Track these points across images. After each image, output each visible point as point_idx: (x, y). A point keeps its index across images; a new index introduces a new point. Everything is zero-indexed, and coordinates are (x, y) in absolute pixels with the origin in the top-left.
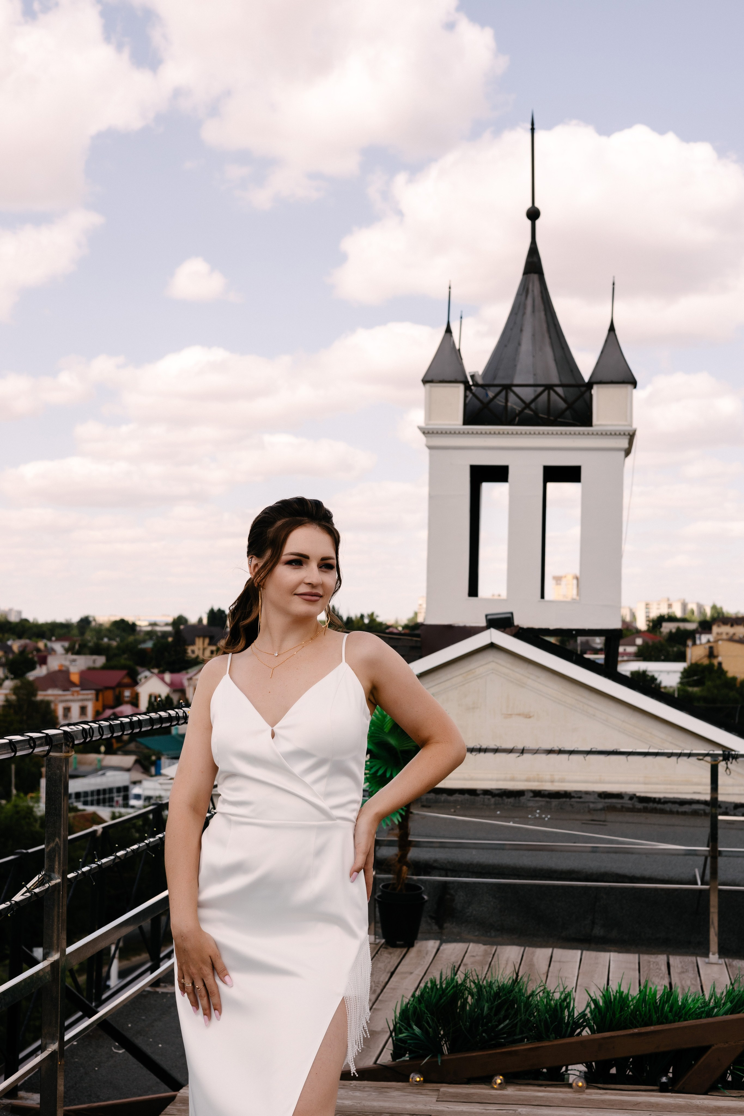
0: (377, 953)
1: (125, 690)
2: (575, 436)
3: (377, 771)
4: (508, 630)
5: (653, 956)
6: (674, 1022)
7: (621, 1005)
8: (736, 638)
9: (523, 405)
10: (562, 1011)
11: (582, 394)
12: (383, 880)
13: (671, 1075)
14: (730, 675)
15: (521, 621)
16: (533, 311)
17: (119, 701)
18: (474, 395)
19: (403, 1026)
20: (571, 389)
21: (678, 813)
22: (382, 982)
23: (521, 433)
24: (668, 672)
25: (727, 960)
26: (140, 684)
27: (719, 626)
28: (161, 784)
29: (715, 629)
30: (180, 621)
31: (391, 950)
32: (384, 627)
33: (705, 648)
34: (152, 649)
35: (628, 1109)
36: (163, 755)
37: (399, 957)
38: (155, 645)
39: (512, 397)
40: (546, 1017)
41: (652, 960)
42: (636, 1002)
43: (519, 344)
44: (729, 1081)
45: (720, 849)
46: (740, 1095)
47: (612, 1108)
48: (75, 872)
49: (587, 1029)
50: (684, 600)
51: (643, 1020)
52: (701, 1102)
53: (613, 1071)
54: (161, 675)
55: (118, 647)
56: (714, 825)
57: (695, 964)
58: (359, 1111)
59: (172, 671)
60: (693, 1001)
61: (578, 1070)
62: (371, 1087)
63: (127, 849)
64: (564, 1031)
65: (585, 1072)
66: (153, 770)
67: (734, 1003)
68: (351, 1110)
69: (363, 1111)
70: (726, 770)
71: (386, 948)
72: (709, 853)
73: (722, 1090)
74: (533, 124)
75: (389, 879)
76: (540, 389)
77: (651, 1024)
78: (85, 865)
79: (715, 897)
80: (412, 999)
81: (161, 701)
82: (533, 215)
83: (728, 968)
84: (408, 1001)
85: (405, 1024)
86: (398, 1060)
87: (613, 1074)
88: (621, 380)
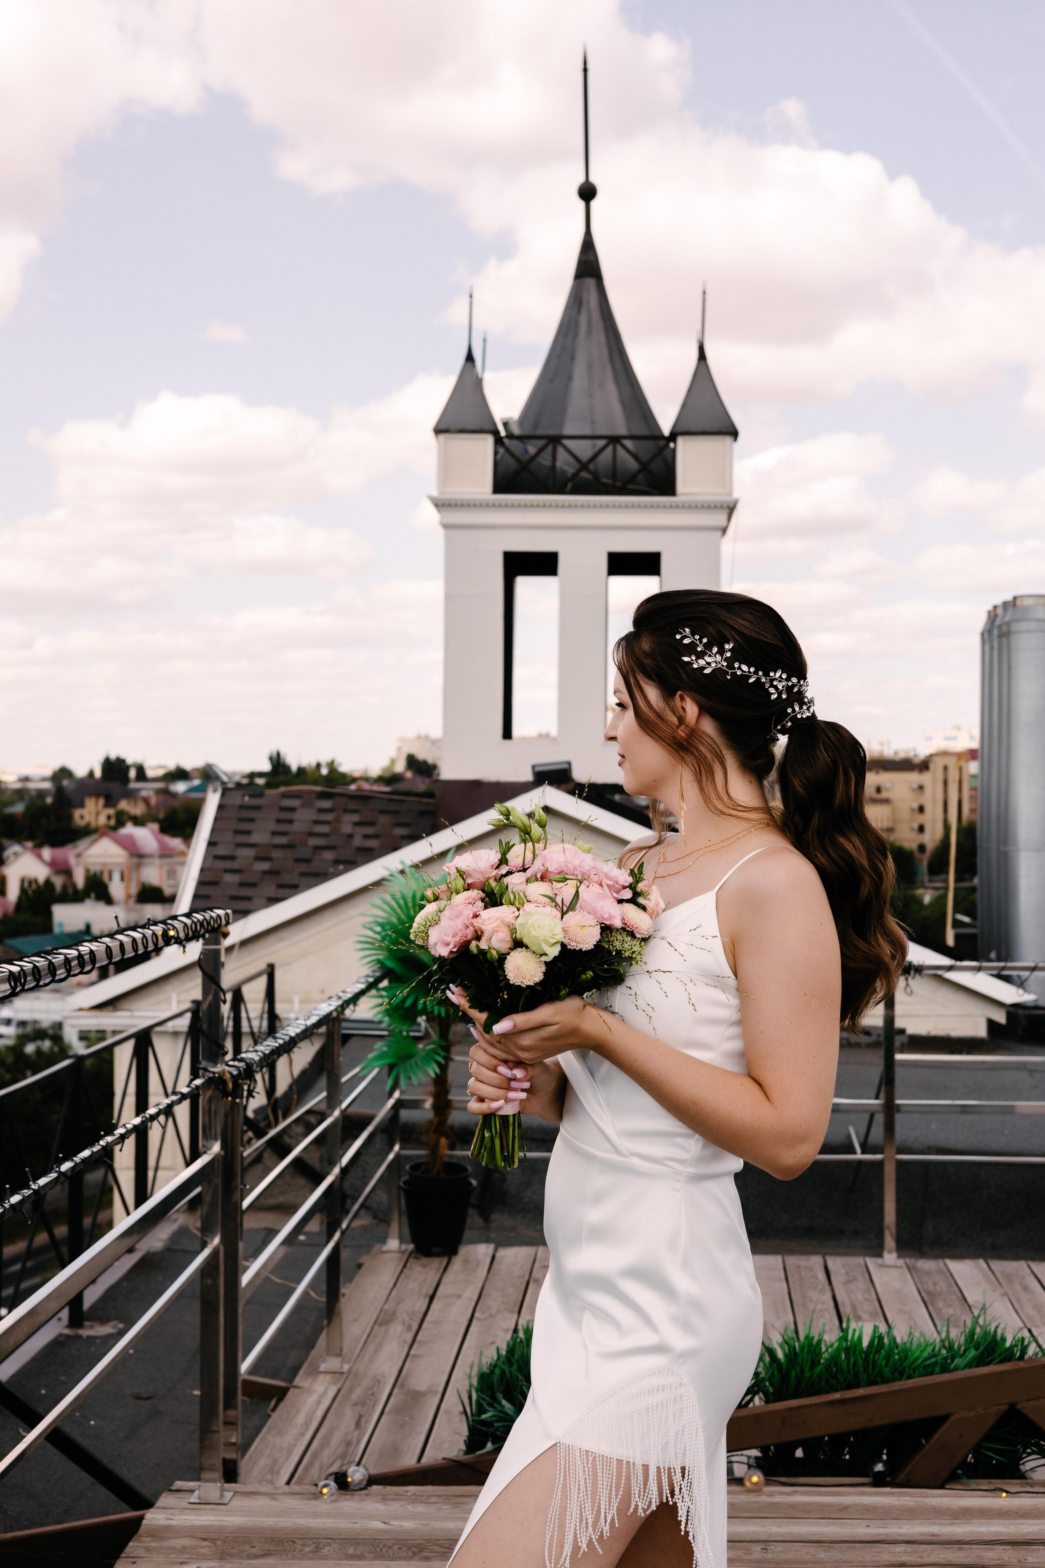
0: (404, 1267)
2: (652, 510)
3: (404, 1001)
4: (563, 786)
5: (802, 1258)
6: (893, 1381)
7: (812, 1357)
9: (577, 466)
11: (660, 450)
12: (409, 1158)
13: (885, 1459)
15: (580, 775)
16: (589, 331)
18: (507, 450)
19: (484, 1400)
20: (645, 443)
22: (419, 1312)
23: (574, 506)
25: (908, 1260)
26: (6, 863)
30: (64, 773)
31: (425, 1260)
34: (25, 815)
35: (832, 1517)
37: (438, 1270)
38: (28, 809)
39: (561, 453)
41: (801, 1264)
42: (833, 1353)
43: (570, 378)
44: (971, 1466)
45: (898, 1102)
46: (992, 1487)
47: (808, 1516)
49: (760, 1395)
51: (845, 1379)
53: (798, 1453)
54: (37, 851)
56: (890, 1064)
57: (864, 1269)
58: (427, 1538)
59: (53, 845)
61: (749, 1458)
62: (439, 1496)
63: (75, 1159)
65: (759, 1460)
68: (414, 1538)
69: (433, 1538)
70: (905, 989)
71: (416, 1258)
72: (880, 1108)
73: (965, 1480)
74: (585, 63)
75: (419, 1156)
76: (601, 443)
77: (856, 1385)
78: (13, 1193)
79: (890, 1173)
80: (495, 1358)
81: (38, 886)
82: (587, 193)
83: (913, 1271)
84: (489, 1360)
85: (487, 1396)
86: (478, 1453)
87: (799, 1459)
88: (716, 430)
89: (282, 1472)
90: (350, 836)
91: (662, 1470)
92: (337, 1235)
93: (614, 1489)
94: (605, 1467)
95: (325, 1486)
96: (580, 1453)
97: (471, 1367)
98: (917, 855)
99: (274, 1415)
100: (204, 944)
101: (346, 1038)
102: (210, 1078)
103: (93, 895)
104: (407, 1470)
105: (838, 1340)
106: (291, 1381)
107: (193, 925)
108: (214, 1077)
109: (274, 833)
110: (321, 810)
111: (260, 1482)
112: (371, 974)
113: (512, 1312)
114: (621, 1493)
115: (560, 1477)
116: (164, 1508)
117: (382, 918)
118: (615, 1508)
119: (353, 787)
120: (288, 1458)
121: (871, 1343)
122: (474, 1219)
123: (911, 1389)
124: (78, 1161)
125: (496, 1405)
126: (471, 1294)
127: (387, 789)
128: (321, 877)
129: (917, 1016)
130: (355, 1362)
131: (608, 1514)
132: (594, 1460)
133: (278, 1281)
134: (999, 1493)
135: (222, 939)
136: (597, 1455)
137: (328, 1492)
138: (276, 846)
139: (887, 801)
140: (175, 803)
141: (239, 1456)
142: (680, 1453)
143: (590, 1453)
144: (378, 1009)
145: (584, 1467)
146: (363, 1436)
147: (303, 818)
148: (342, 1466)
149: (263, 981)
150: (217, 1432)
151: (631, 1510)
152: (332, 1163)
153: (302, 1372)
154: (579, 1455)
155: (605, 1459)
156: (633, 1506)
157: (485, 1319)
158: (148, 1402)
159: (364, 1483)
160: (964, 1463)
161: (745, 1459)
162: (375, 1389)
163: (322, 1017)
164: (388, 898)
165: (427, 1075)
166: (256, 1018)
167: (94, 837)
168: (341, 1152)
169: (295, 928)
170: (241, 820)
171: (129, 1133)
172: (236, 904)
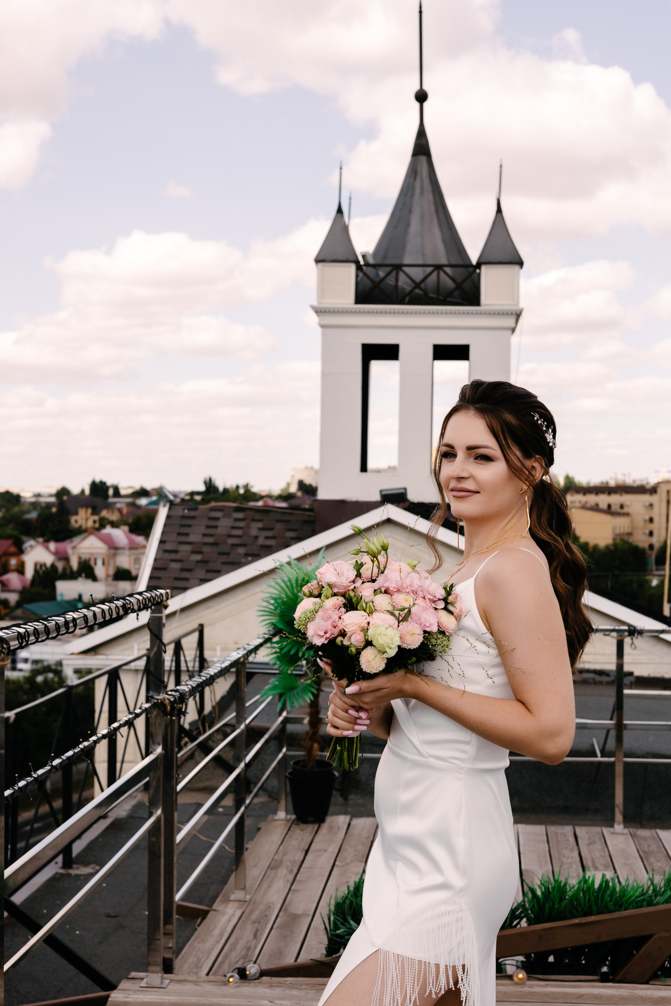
0: (289, 830)
1: (12, 558)
2: (464, 315)
3: (289, 651)
4: (401, 505)
5: (560, 827)
6: (615, 911)
7: (560, 895)
8: (588, 505)
9: (413, 285)
11: (470, 275)
12: (293, 757)
13: (609, 963)
14: (582, 540)
15: (413, 497)
16: (422, 192)
17: (5, 569)
18: (365, 274)
19: (338, 920)
20: (459, 270)
22: (298, 861)
23: (412, 313)
25: (631, 830)
26: (25, 552)
27: (572, 495)
30: (63, 492)
31: (303, 826)
34: (37, 519)
35: (572, 1002)
37: (312, 833)
38: (39, 515)
39: (402, 276)
41: (559, 831)
42: (575, 892)
43: (408, 225)
44: (668, 968)
45: (625, 722)
47: (555, 1001)
48: (11, 789)
49: (524, 920)
51: (582, 910)
52: (645, 993)
53: (551, 959)
54: (46, 544)
55: (4, 518)
56: (620, 696)
57: (601, 835)
59: (57, 540)
62: (308, 984)
63: (62, 757)
65: (523, 963)
70: (631, 646)
71: (297, 824)
72: (613, 727)
73: (663, 978)
74: (420, 7)
75: (300, 756)
76: (429, 270)
77: (591, 914)
78: (20, 779)
79: (619, 770)
80: (346, 892)
81: (47, 568)
82: (421, 97)
83: (634, 838)
84: (342, 895)
85: (341, 918)
86: (334, 956)
87: (551, 963)
88: (508, 260)
89: (204, 967)
90: (256, 537)
91: (448, 967)
92: (242, 809)
93: (416, 980)
94: (410, 965)
95: (231, 977)
96: (393, 956)
97: (331, 898)
98: (648, 551)
99: (199, 929)
100: (151, 613)
101: (250, 676)
102: (155, 703)
103: (83, 575)
104: (286, 966)
105: (578, 883)
106: (211, 906)
107: (144, 601)
108: (158, 702)
109: (205, 535)
110: (236, 520)
111: (189, 973)
112: (267, 632)
113: (361, 861)
114: (420, 982)
115: (380, 972)
116: (123, 990)
117: (275, 594)
118: (417, 992)
119: (260, 503)
120: (208, 957)
121: (601, 885)
122: (336, 798)
123: (627, 917)
124: (64, 759)
125: (346, 924)
126: (333, 849)
127: (284, 505)
128: (237, 565)
129: (642, 663)
130: (254, 894)
131: (412, 997)
132: (403, 961)
133: (204, 838)
135: (164, 610)
136: (405, 958)
137: (233, 981)
138: (206, 544)
139: (627, 514)
140: (140, 512)
141: (174, 956)
142: (461, 956)
143: (400, 956)
144: (275, 655)
145: (396, 965)
146: (259, 942)
147: (225, 524)
148: (244, 963)
149: (196, 635)
150: (159, 940)
151: (427, 994)
152: (239, 760)
153: (218, 900)
154: (393, 957)
155: (410, 960)
156: (428, 991)
157: (343, 866)
158: (115, 919)
159: (258, 975)
160: (662, 967)
161: (514, 963)
162: (267, 912)
163: (232, 662)
164: (279, 581)
165: (305, 700)
166: (191, 661)
167: (85, 535)
168: (245, 752)
169: (218, 600)
170: (182, 526)
171: (104, 737)
172: (175, 585)
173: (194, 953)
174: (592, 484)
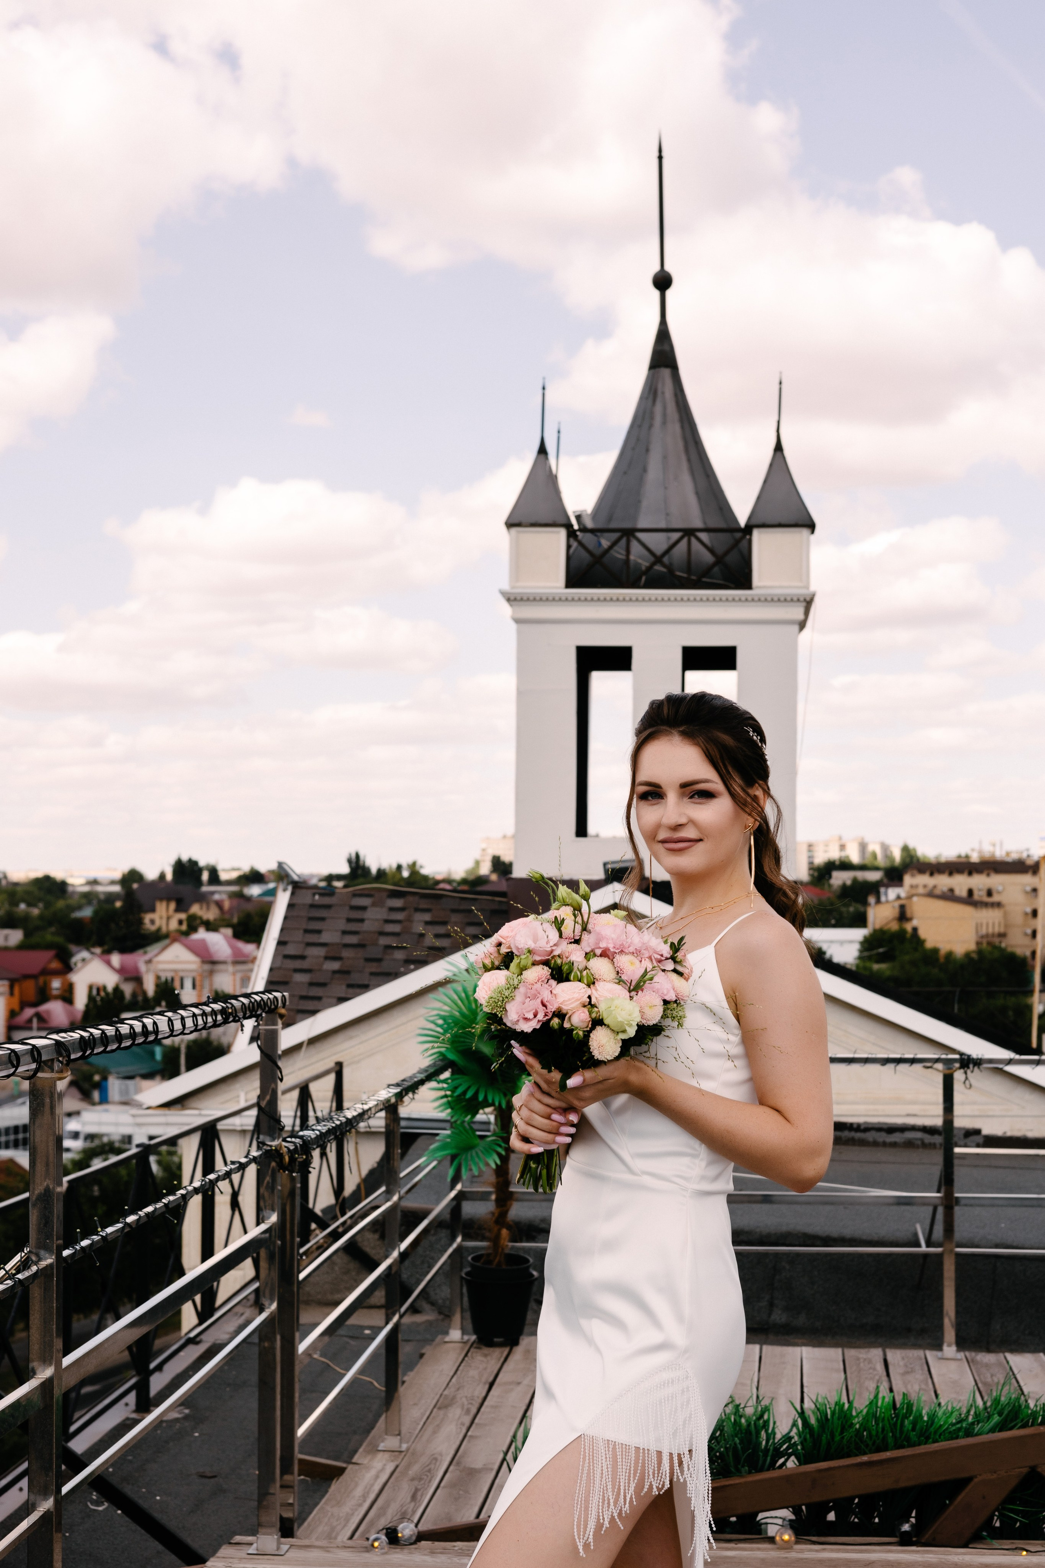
0: (466, 1355)
1: (54, 979)
2: (727, 604)
3: (466, 1092)
5: (863, 1351)
6: (919, 1445)
7: (842, 1422)
8: (938, 892)
9: (652, 559)
10: (758, 1433)
11: (737, 542)
12: (471, 1250)
13: (913, 1520)
14: (929, 945)
16: (664, 423)
17: (44, 996)
18: (580, 543)
20: (720, 536)
21: (884, 1144)
22: (478, 1397)
23: (650, 600)
24: (842, 943)
25: (967, 1354)
26: (75, 970)
27: (913, 876)
28: (134, 1116)
29: (908, 880)
30: (132, 877)
31: (486, 1350)
32: (431, 882)
33: (893, 907)
34: (92, 919)
36: (110, 1073)
37: (499, 1360)
38: (96, 913)
39: (635, 547)
40: (735, 1444)
41: (861, 1356)
42: (864, 1419)
43: (645, 470)
44: (997, 1527)
45: (957, 1195)
46: (1014, 1546)
48: (72, 1248)
49: (793, 1458)
50: (863, 839)
51: (874, 1443)
52: (961, 1558)
53: (831, 1516)
54: (106, 957)
55: (41, 917)
56: (949, 1159)
57: (924, 1361)
59: (123, 950)
60: (944, 1413)
61: (780, 1518)
63: (140, 1213)
64: (761, 1462)
65: (790, 1521)
66: (96, 1095)
67: (1004, 1415)
70: (964, 1083)
71: (479, 1348)
72: (941, 1201)
73: (989, 1540)
74: (660, 151)
75: (482, 1248)
76: (676, 536)
77: (886, 1449)
78: (83, 1237)
79: (950, 1263)
81: (107, 994)
82: (663, 282)
83: (972, 1365)
87: (831, 1522)
88: (792, 522)
90: (422, 935)
92: (396, 1318)
93: (632, 1472)
94: (624, 1453)
95: (376, 1540)
98: (1030, 962)
99: (334, 1489)
100: (260, 1023)
102: (267, 1151)
103: (163, 1004)
104: (454, 1527)
105: (868, 1406)
106: (349, 1460)
107: (251, 1007)
108: (272, 1150)
109: (344, 933)
110: (392, 909)
111: (316, 1541)
112: (432, 1065)
114: (638, 1475)
115: (585, 1464)
116: (225, 1558)
118: (633, 1489)
120: (345, 1526)
123: (935, 1452)
124: (142, 1215)
128: (392, 975)
130: (413, 1442)
131: (627, 1495)
132: (614, 1448)
134: (1020, 1552)
135: (279, 1020)
136: (617, 1444)
137: (380, 1545)
138: (346, 946)
140: (249, 907)
143: (610, 1442)
144: (445, 1100)
145: (606, 1455)
146: (420, 1505)
147: (374, 916)
148: (393, 1522)
149: (331, 1078)
150: (274, 1495)
151: (645, 1490)
152: (391, 1247)
153: (361, 1450)
155: (624, 1447)
156: (646, 1487)
158: (212, 1480)
159: (414, 1538)
160: (990, 1525)
161: (778, 1520)
162: (432, 1466)
163: (380, 1102)
165: (487, 1164)
167: (166, 942)
168: (399, 1238)
169: (363, 1027)
170: (311, 919)
171: (196, 1191)
172: (300, 1007)
173: (326, 1520)
174: (943, 859)
